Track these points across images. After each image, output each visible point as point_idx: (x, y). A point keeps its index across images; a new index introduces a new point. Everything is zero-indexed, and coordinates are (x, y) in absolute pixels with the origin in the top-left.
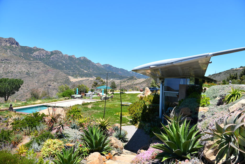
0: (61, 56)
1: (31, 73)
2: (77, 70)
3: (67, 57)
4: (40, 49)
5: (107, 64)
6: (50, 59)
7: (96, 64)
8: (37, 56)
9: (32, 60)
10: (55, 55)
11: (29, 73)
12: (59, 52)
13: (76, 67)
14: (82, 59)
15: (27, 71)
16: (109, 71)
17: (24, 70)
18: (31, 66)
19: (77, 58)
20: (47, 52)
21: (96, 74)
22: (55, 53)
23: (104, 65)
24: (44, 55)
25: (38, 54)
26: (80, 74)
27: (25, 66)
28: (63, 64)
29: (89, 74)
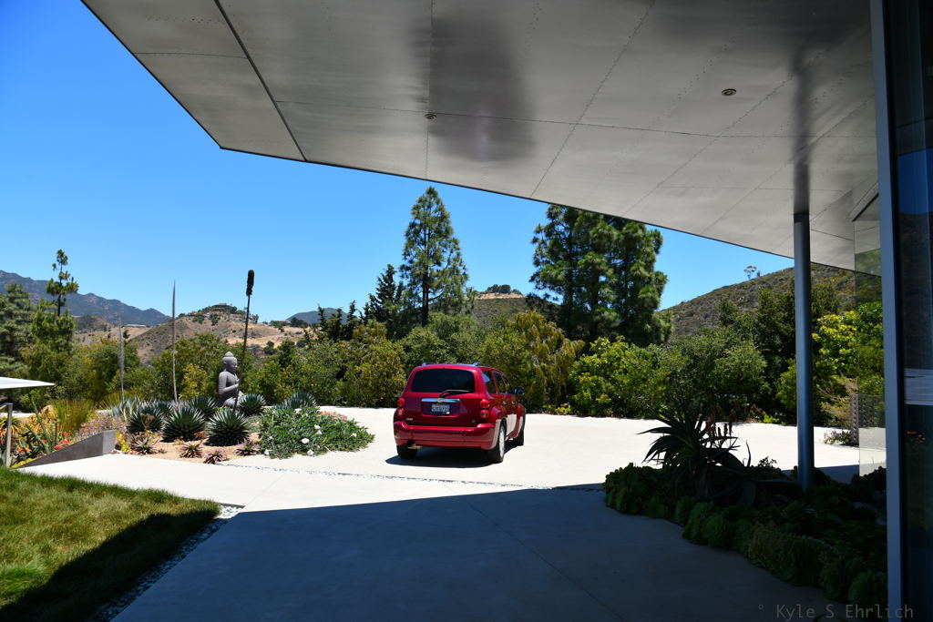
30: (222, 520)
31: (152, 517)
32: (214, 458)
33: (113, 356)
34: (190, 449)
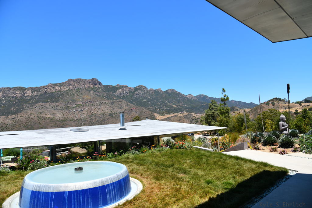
0: (145, 91)
1: (114, 114)
2: (164, 105)
3: (152, 92)
4: (123, 87)
5: (200, 95)
6: (134, 96)
7: (187, 96)
8: (120, 94)
9: (115, 100)
10: (139, 91)
11: (112, 114)
12: (143, 87)
13: (163, 102)
14: (170, 91)
15: (110, 112)
16: (203, 103)
17: (107, 111)
18: (114, 106)
19: (164, 91)
20: (130, 88)
21: (187, 109)
22: (139, 89)
23: (197, 97)
24: (127, 93)
25: (121, 92)
26: (168, 110)
27: (108, 106)
28: (149, 100)
29: (179, 109)
30: (290, 175)
31: (264, 171)
32: (283, 152)
33: (242, 118)
34: (273, 149)
